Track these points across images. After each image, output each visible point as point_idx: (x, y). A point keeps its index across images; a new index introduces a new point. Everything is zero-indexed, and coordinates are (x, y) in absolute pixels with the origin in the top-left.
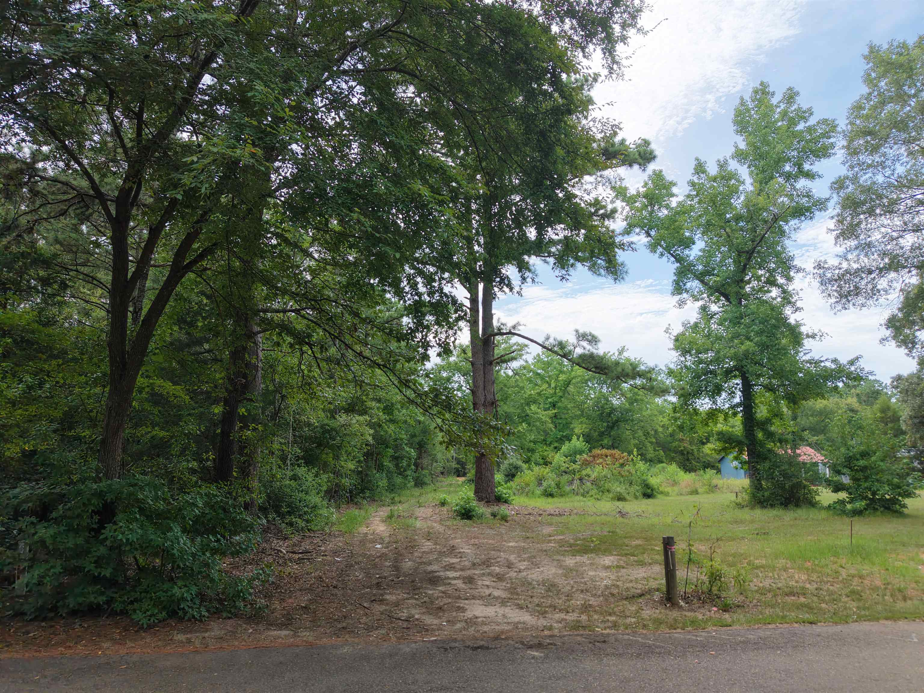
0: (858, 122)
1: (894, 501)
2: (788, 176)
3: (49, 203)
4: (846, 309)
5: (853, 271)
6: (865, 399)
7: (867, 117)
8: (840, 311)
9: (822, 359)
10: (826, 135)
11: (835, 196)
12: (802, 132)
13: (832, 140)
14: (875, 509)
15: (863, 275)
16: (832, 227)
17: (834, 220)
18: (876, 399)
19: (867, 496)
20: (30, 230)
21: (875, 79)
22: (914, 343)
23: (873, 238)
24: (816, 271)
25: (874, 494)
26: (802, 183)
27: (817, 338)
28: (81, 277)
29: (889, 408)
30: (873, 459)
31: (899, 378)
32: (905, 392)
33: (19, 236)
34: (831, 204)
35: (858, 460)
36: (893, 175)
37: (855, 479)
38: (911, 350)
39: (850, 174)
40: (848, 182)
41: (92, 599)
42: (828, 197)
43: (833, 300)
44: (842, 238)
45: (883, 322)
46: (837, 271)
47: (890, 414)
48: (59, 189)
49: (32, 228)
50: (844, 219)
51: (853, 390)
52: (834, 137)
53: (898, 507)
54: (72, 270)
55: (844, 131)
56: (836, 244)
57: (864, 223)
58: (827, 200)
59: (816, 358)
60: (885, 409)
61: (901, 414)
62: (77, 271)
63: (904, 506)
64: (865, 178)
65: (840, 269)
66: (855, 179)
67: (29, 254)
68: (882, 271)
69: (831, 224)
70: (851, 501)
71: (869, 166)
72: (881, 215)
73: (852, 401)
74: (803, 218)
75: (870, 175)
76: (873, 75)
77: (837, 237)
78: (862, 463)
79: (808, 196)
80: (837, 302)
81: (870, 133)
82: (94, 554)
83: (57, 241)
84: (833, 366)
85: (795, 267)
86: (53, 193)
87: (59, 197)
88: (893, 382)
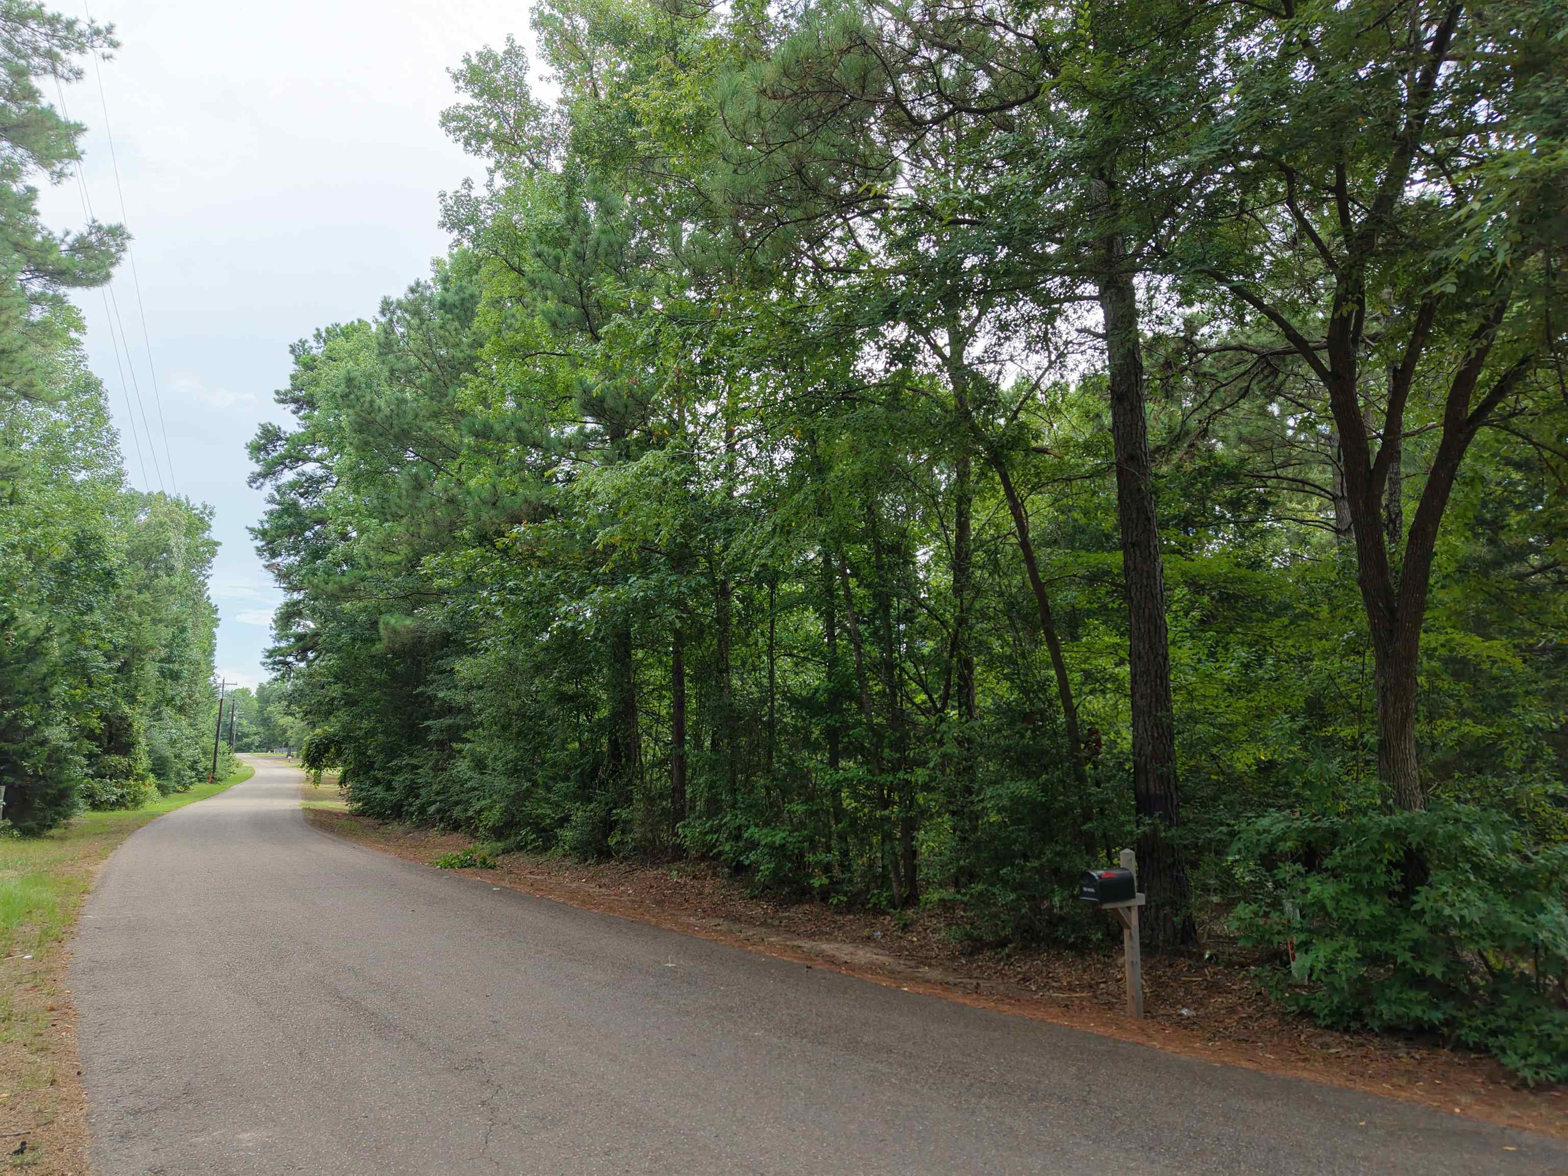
3: (1223, 385)
20: (1204, 433)
28: (1285, 485)
33: (1191, 445)
41: (1420, 1013)
48: (1230, 361)
49: (1206, 430)
54: (1270, 477)
62: (1277, 477)
67: (1208, 469)
82: (1408, 935)
83: (1241, 439)
86: (1224, 369)
87: (1234, 372)
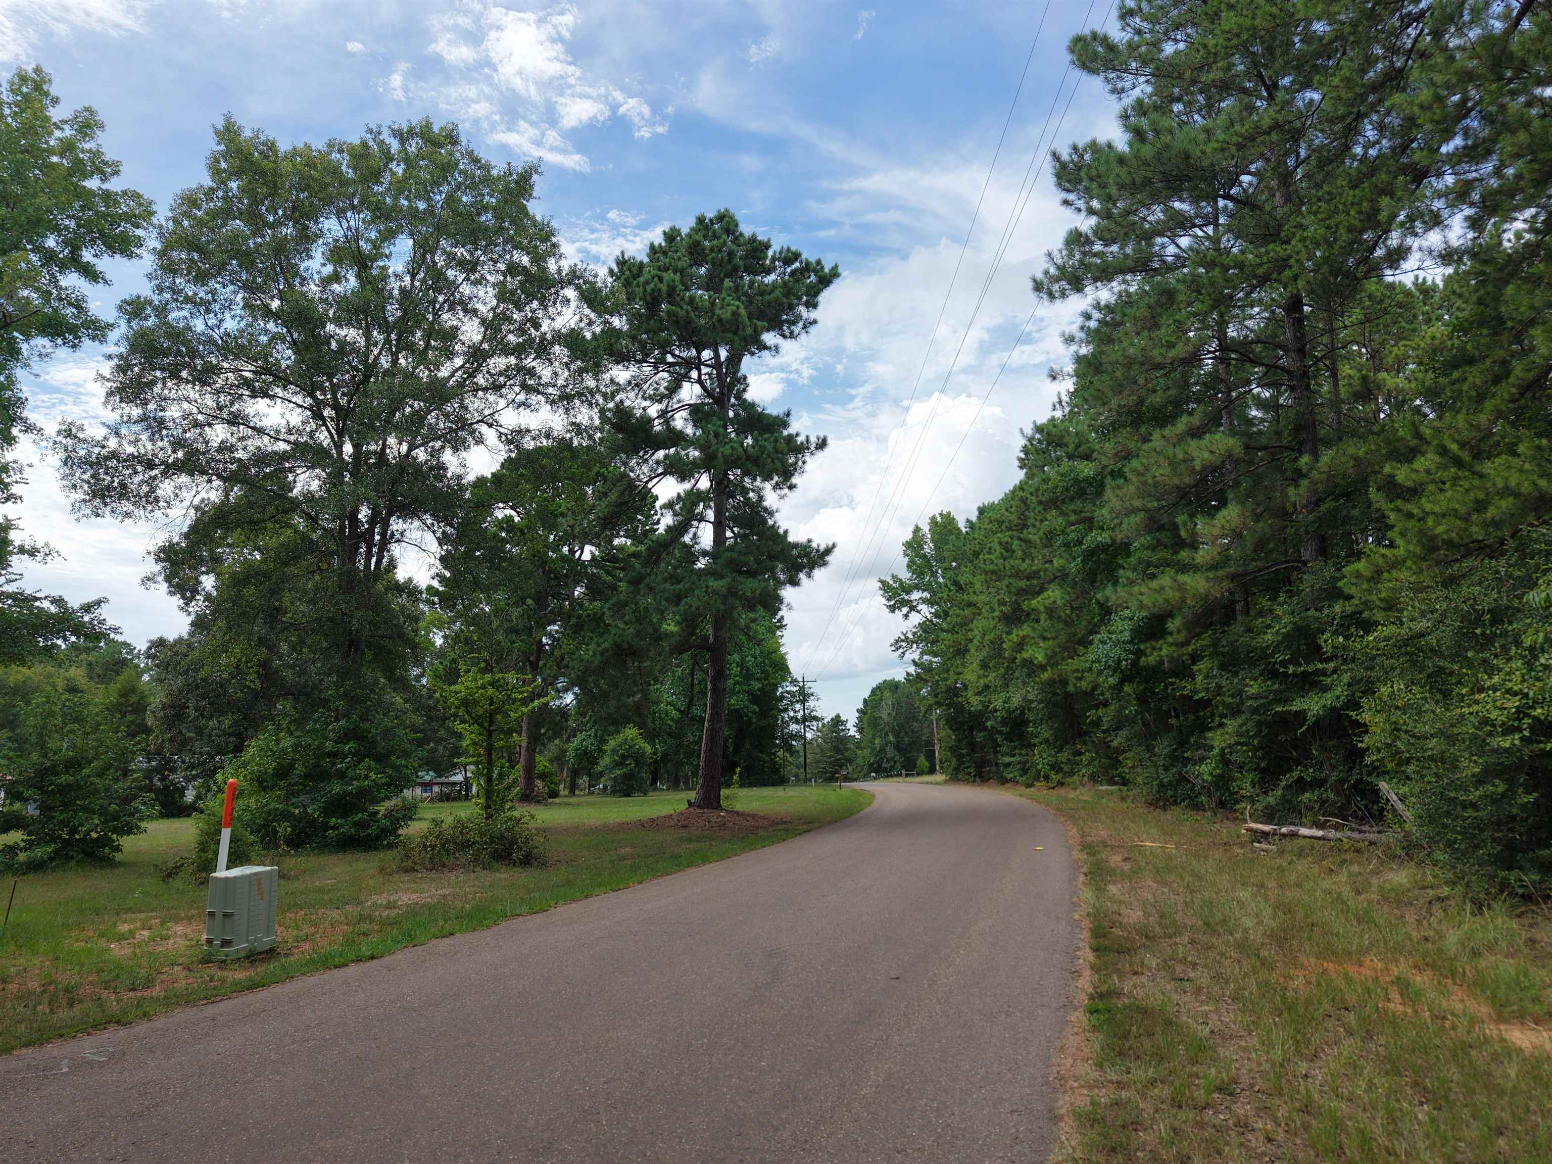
0: (186, 223)
1: (105, 841)
2: (49, 257)
4: (98, 515)
5: (124, 456)
6: (101, 672)
7: (200, 223)
8: (87, 516)
9: (38, 595)
10: (133, 219)
11: (123, 323)
12: (91, 193)
13: (139, 232)
14: (69, 858)
15: (139, 468)
16: (107, 373)
17: (112, 363)
18: (118, 673)
19: (60, 836)
21: (225, 171)
22: (195, 592)
23: (168, 414)
24: (60, 439)
25: (73, 831)
26: (71, 280)
27: (40, 556)
29: (133, 690)
30: (86, 771)
31: (160, 643)
32: (165, 666)
34: (114, 335)
35: (57, 774)
36: (219, 327)
37: (44, 808)
38: (188, 602)
39: (156, 299)
40: (149, 310)
42: (111, 321)
43: (80, 495)
44: (117, 398)
45: (152, 549)
46: (97, 450)
47: (133, 699)
50: (130, 367)
51: (84, 656)
52: (145, 229)
53: (107, 850)
55: (161, 227)
56: (106, 403)
57: (160, 385)
58: (110, 326)
59: (28, 592)
60: (128, 691)
61: (152, 699)
63: (118, 849)
64: (177, 315)
65: (103, 447)
66: (162, 311)
68: (171, 469)
69: (107, 369)
70: (30, 845)
71: (188, 300)
72: (188, 382)
73: (77, 673)
74: (59, 341)
75: (186, 313)
76: (223, 165)
77: (110, 394)
78: (63, 779)
79: (79, 307)
80: (84, 501)
81: (199, 249)
84: (53, 609)
85: (24, 420)
88: (150, 648)
